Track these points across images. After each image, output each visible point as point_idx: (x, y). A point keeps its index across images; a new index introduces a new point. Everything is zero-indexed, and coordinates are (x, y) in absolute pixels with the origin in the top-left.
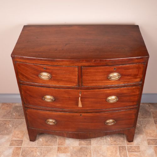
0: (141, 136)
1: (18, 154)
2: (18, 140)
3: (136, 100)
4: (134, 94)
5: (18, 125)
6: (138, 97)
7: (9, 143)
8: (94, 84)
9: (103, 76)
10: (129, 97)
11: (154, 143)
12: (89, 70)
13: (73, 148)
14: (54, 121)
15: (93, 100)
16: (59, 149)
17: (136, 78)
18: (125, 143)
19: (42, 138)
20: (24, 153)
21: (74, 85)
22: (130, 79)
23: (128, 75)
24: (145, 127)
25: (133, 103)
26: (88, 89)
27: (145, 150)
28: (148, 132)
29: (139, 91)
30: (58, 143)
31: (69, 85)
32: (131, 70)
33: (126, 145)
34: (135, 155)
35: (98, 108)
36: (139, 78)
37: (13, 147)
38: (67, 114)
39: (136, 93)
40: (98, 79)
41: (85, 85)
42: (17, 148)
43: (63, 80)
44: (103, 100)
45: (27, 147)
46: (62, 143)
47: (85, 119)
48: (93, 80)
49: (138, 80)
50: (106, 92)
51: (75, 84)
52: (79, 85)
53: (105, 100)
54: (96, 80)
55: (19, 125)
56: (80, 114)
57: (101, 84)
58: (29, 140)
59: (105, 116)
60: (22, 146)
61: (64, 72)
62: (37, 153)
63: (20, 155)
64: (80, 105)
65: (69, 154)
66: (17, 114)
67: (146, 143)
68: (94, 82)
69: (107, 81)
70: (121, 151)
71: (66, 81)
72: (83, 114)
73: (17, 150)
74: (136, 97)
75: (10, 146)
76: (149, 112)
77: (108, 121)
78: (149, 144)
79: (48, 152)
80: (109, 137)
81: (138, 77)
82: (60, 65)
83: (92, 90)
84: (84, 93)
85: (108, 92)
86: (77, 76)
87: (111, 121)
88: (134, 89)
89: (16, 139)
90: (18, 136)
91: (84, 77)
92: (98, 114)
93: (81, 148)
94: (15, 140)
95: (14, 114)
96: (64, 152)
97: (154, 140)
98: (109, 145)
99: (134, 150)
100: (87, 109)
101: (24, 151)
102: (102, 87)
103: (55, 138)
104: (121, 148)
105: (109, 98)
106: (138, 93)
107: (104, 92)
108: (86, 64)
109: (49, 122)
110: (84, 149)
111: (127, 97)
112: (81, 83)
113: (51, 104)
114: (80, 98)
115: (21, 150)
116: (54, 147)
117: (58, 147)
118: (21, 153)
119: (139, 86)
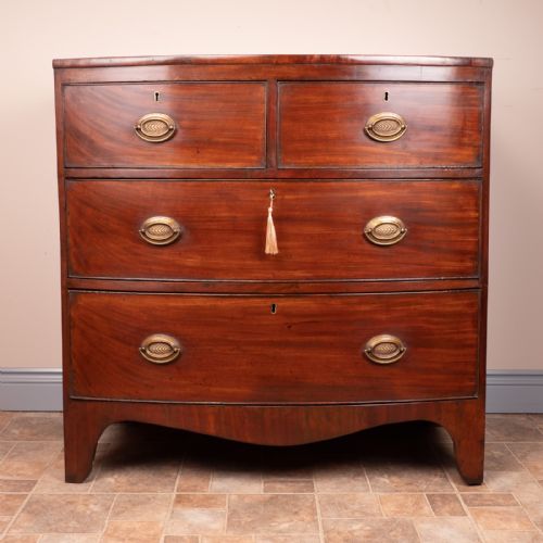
0: (515, 475)
1: (10, 509)
2: (17, 481)
3: (470, 247)
4: (459, 215)
5: (24, 451)
6: (475, 234)
8: (320, 158)
10: (442, 229)
13: (241, 497)
14: (172, 344)
15: (317, 230)
16: (179, 500)
17: (462, 145)
18: (453, 488)
19: (116, 476)
22: (438, 146)
23: (432, 130)
24: (524, 456)
25: (462, 261)
26: (298, 176)
27: (537, 502)
28: (540, 466)
29: (477, 205)
30: (179, 488)
31: (233, 161)
35: (337, 274)
36: (470, 145)
38: (225, 304)
39: (466, 215)
40: (333, 135)
41: (290, 162)
42: (10, 495)
43: (216, 139)
44: (354, 232)
45: (52, 495)
46: (196, 486)
47: (289, 327)
48: (315, 141)
49: (468, 154)
50: (360, 194)
51: (254, 158)
52: (267, 160)
53: (360, 232)
54: (326, 141)
55: (28, 451)
56: (270, 302)
57: (342, 161)
58: (62, 482)
59: (365, 312)
60: (30, 494)
61: (221, 105)
62: (92, 506)
63: (20, 510)
64: (271, 245)
65: (224, 510)
66: (26, 431)
68: (320, 147)
69: (364, 148)
70: (440, 504)
71: (225, 144)
72: (282, 303)
73: (7, 500)
74: (470, 235)
76: (529, 430)
79: (134, 505)
80: (386, 476)
81: (466, 140)
82: (207, 78)
83: (311, 184)
84: (287, 197)
85: (369, 194)
86: (263, 122)
87: (386, 338)
88: (458, 191)
89: (8, 478)
90: (21, 472)
91: (286, 124)
92: (336, 304)
93: (274, 498)
96: (200, 506)
98: (385, 492)
99: (489, 502)
100: (298, 274)
101: (37, 502)
102: (346, 173)
103: (170, 476)
104: (438, 499)
105: (373, 223)
106: (473, 214)
107: (354, 194)
108: (293, 72)
109: (153, 348)
110: (285, 499)
111: (438, 229)
112: (274, 155)
113: (166, 255)
114: (270, 210)
115: (26, 501)
116: (160, 494)
117: (178, 496)
118: (23, 506)
119: (476, 185)
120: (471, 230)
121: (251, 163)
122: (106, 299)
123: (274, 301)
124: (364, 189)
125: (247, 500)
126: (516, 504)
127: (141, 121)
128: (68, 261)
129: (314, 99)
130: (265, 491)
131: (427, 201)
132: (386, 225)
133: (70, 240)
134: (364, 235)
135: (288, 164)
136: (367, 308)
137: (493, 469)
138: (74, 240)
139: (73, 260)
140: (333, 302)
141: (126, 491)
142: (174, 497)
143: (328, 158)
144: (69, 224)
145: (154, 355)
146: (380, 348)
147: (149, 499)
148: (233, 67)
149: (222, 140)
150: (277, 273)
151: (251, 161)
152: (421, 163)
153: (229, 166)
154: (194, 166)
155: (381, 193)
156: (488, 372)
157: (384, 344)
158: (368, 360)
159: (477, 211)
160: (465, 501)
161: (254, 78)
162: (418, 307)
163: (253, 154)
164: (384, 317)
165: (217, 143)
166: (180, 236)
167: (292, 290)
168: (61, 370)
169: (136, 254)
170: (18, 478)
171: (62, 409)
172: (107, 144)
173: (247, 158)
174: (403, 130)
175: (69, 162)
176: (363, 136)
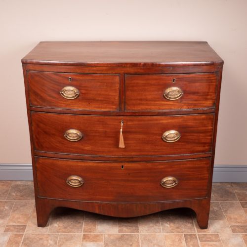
0: (221, 222)
1: (17, 243)
2: (18, 226)
3: (208, 141)
4: (204, 128)
5: (19, 207)
6: (211, 136)
7: (3, 229)
8: (143, 107)
9: (157, 93)
10: (196, 134)
11: (243, 231)
12: (135, 81)
13: (110, 235)
14: (80, 180)
15: (141, 136)
16: (85, 237)
17: (206, 99)
18: (196, 231)
19: (58, 223)
20: (27, 241)
21: (112, 108)
22: (196, 100)
23: (194, 93)
24: (226, 211)
25: (204, 147)
26: (134, 114)
27: (229, 239)
28: (232, 217)
29: (212, 124)
30: (84, 230)
31: (105, 108)
32: (197, 84)
33: (196, 233)
34: (211, 245)
35: (150, 154)
36: (210, 99)
37: (10, 234)
38: (102, 165)
39: (207, 128)
40: (149, 97)
41: (130, 109)
42: (16, 235)
43: (97, 99)
44: (158, 137)
45: (33, 234)
46: (91, 229)
47: (129, 174)
48: (141, 100)
49: (209, 103)
50: (161, 122)
51: (114, 107)
52: (120, 108)
53: (160, 137)
54: (146, 100)
55: (21, 207)
56: (121, 165)
57: (153, 108)
58: (36, 226)
60: (24, 233)
61: (99, 84)
62: (50, 241)
63: (21, 243)
64: (122, 145)
65: (102, 243)
66: (18, 194)
67: (229, 231)
68: (143, 102)
69: (163, 102)
70: (189, 240)
71: (101, 100)
72: (126, 165)
73: (15, 237)
74: (208, 136)
75: (4, 232)
76: (231, 193)
77: (165, 180)
78: (234, 231)
79: (66, 240)
80: (168, 223)
81: (209, 97)
82: (92, 72)
83: (139, 118)
84: (128, 123)
85: (165, 121)
86: (118, 92)
87: (170, 178)
88: (204, 119)
89: (14, 224)
90: (19, 220)
91: (128, 93)
92: (149, 165)
93: (122, 236)
94: (13, 226)
95: (14, 194)
96: (93, 241)
97: (241, 226)
98: (168, 232)
99: (209, 239)
100: (133, 154)
101: (28, 238)
102: (155, 113)
103: (80, 223)
104: (189, 237)
105: (167, 134)
106: (210, 128)
107: (158, 122)
108: (132, 70)
109: (72, 181)
110: (127, 237)
111: (194, 134)
112: (123, 105)
113: (76, 145)
114: (121, 130)
115: (23, 238)
116: (77, 234)
117: (84, 235)
118: (22, 242)
119: (212, 116)
120: (209, 134)
121: (113, 109)
122: (51, 161)
123: (123, 164)
124: (162, 120)
125: (112, 238)
126: (219, 241)
127: (63, 90)
128: (34, 144)
129: (141, 82)
130: (119, 232)
131: (190, 123)
132: (171, 134)
133: (34, 136)
134: (162, 138)
135: (129, 109)
136: (162, 167)
137: (213, 219)
138: (36, 136)
139: (36, 144)
140: (148, 165)
141: (63, 232)
142: (82, 235)
143: (147, 107)
144: (33, 129)
145: (72, 184)
146: (168, 182)
147: (72, 237)
148: (104, 68)
149: (100, 99)
150: (124, 153)
152: (188, 108)
153: (103, 110)
154: (88, 109)
155: (170, 121)
156: (214, 166)
157: (169, 181)
158: (162, 186)
159: (212, 126)
160: (199, 238)
161: (114, 73)
162: (185, 166)
163: (114, 105)
164: (169, 170)
165: (98, 100)
166: (82, 138)
167: (131, 160)
168: (32, 165)
169: (63, 144)
170: (18, 224)
171: (33, 180)
172: (48, 98)
173: (111, 107)
174: (181, 95)
175: (32, 104)
176: (163, 98)
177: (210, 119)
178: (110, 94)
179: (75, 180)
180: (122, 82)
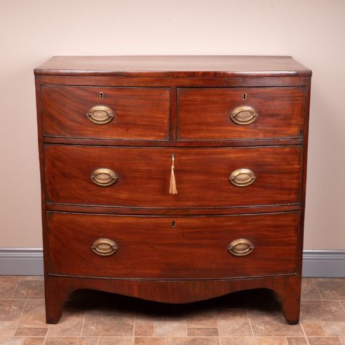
2: (35, 328)
3: (294, 186)
4: (288, 167)
6: (298, 178)
8: (203, 135)
9: (221, 114)
10: (278, 176)
12: (191, 98)
14: (112, 244)
15: (201, 177)
17: (289, 125)
22: (276, 126)
23: (273, 116)
25: (289, 194)
26: (190, 145)
29: (299, 160)
31: (151, 136)
32: (277, 103)
35: (212, 204)
36: (295, 125)
38: (144, 221)
39: (293, 167)
40: (211, 120)
41: (184, 138)
43: (139, 123)
44: (223, 179)
46: (145, 332)
47: (183, 235)
48: (200, 124)
49: (294, 130)
50: (227, 156)
51: (162, 134)
52: (171, 136)
53: (227, 179)
54: (207, 124)
56: (171, 220)
57: (217, 136)
59: (229, 226)
60: (45, 337)
61: (142, 101)
68: (203, 127)
69: (230, 128)
71: (144, 125)
72: (179, 221)
74: (295, 179)
77: (234, 243)
81: (293, 121)
82: (133, 85)
83: (197, 150)
84: (182, 158)
85: (233, 156)
86: (168, 112)
87: (242, 241)
88: (287, 153)
91: (182, 115)
92: (212, 221)
100: (189, 203)
102: (219, 143)
105: (236, 173)
106: (297, 166)
107: (223, 156)
108: (187, 82)
109: (100, 247)
111: (275, 176)
112: (174, 132)
113: (108, 192)
114: (173, 167)
119: (299, 148)
120: (295, 175)
122: (70, 217)
123: (174, 220)
124: (230, 153)
127: (91, 110)
128: (46, 193)
129: (199, 98)
131: (269, 159)
132: (243, 175)
133: (47, 181)
134: (229, 181)
135: (182, 138)
136: (230, 223)
138: (50, 182)
139: (49, 193)
140: (210, 220)
143: (208, 135)
144: (46, 170)
145: (101, 251)
146: (238, 247)
148: (149, 79)
149: (142, 123)
150: (176, 203)
151: (160, 136)
152: (265, 137)
153: (146, 139)
154: (125, 139)
155: (240, 155)
157: (240, 245)
158: (231, 253)
159: (299, 164)
161: (162, 86)
162: (262, 222)
163: (161, 132)
164: (241, 228)
165: (139, 125)
166: (117, 181)
167: (185, 213)
169: (88, 191)
170: (35, 326)
172: (70, 123)
173: (158, 134)
174: (254, 117)
175: (45, 133)
176: (230, 121)
177: (297, 153)
178: (157, 115)
179: (105, 245)
180: (174, 98)
